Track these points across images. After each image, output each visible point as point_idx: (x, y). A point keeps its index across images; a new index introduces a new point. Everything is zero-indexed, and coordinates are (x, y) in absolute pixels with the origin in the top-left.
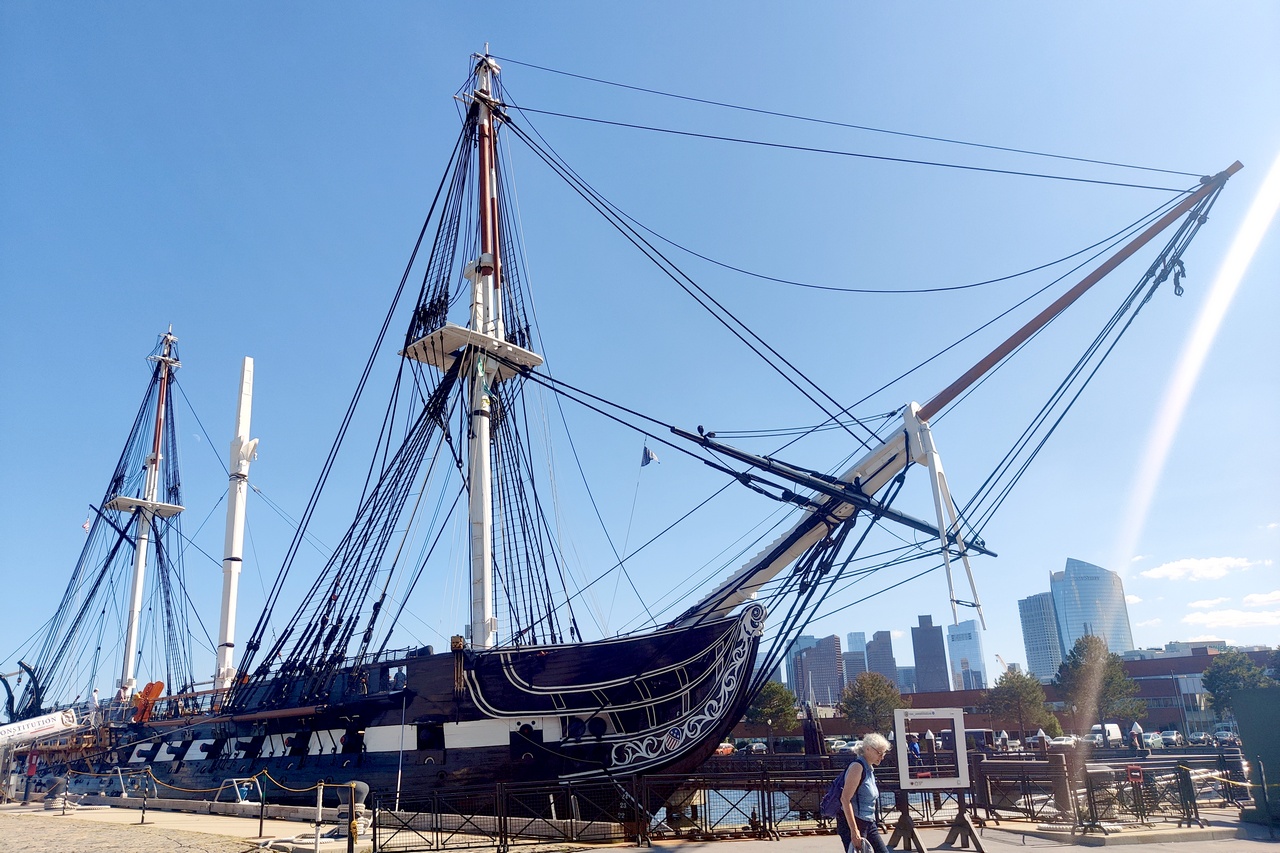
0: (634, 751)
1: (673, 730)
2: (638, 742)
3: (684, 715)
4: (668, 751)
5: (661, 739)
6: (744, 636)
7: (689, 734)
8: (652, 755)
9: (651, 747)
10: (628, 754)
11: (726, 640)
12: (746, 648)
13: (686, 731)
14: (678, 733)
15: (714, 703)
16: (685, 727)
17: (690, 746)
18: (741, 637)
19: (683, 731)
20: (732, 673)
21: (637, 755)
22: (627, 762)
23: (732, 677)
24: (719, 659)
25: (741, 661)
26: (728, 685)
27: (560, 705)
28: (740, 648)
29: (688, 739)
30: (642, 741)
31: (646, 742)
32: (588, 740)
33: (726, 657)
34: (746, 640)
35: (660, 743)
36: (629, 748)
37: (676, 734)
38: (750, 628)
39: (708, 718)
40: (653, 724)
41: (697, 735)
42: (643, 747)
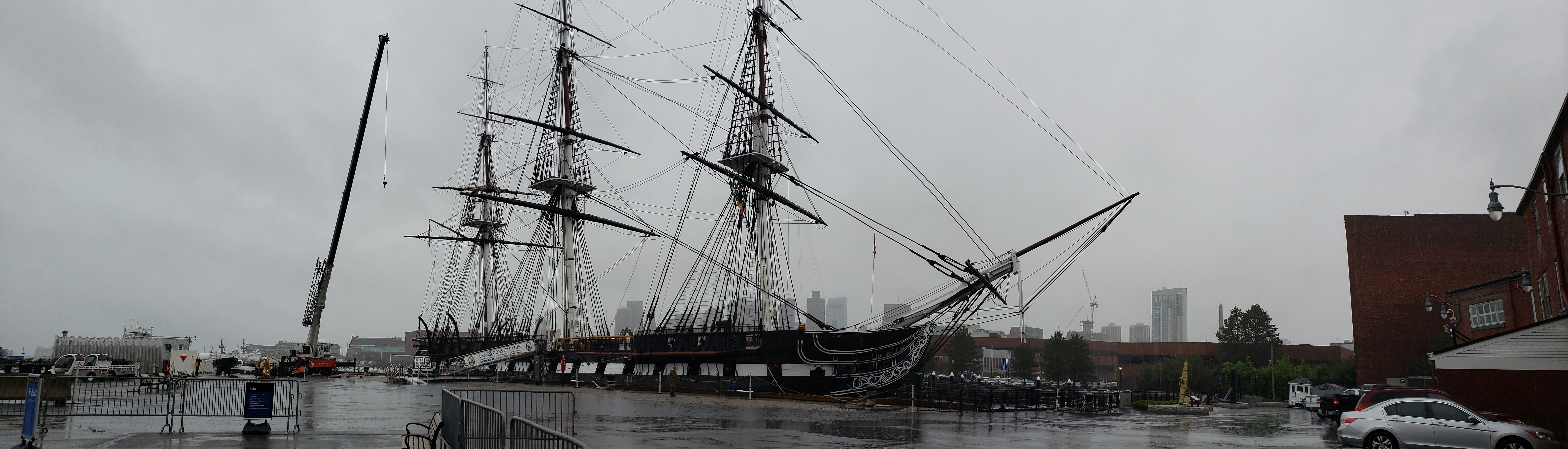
0: (864, 382)
1: (886, 373)
2: (866, 378)
3: (893, 366)
4: (882, 382)
5: (879, 377)
6: (925, 334)
7: (895, 375)
8: (873, 384)
9: (872, 380)
10: (860, 383)
11: (916, 336)
12: (926, 340)
13: (893, 373)
14: (889, 374)
15: (908, 362)
16: (893, 371)
17: (895, 380)
18: (924, 335)
19: (891, 373)
20: (918, 350)
21: (865, 383)
22: (859, 387)
23: (918, 352)
24: (912, 343)
25: (923, 345)
26: (915, 355)
27: (835, 359)
28: (923, 340)
29: (894, 377)
30: (868, 377)
31: (870, 378)
32: (845, 376)
33: (915, 343)
34: (926, 336)
35: (878, 379)
36: (861, 380)
37: (888, 375)
38: (929, 332)
39: (905, 368)
40: (875, 370)
41: (899, 376)
42: (869, 381)
